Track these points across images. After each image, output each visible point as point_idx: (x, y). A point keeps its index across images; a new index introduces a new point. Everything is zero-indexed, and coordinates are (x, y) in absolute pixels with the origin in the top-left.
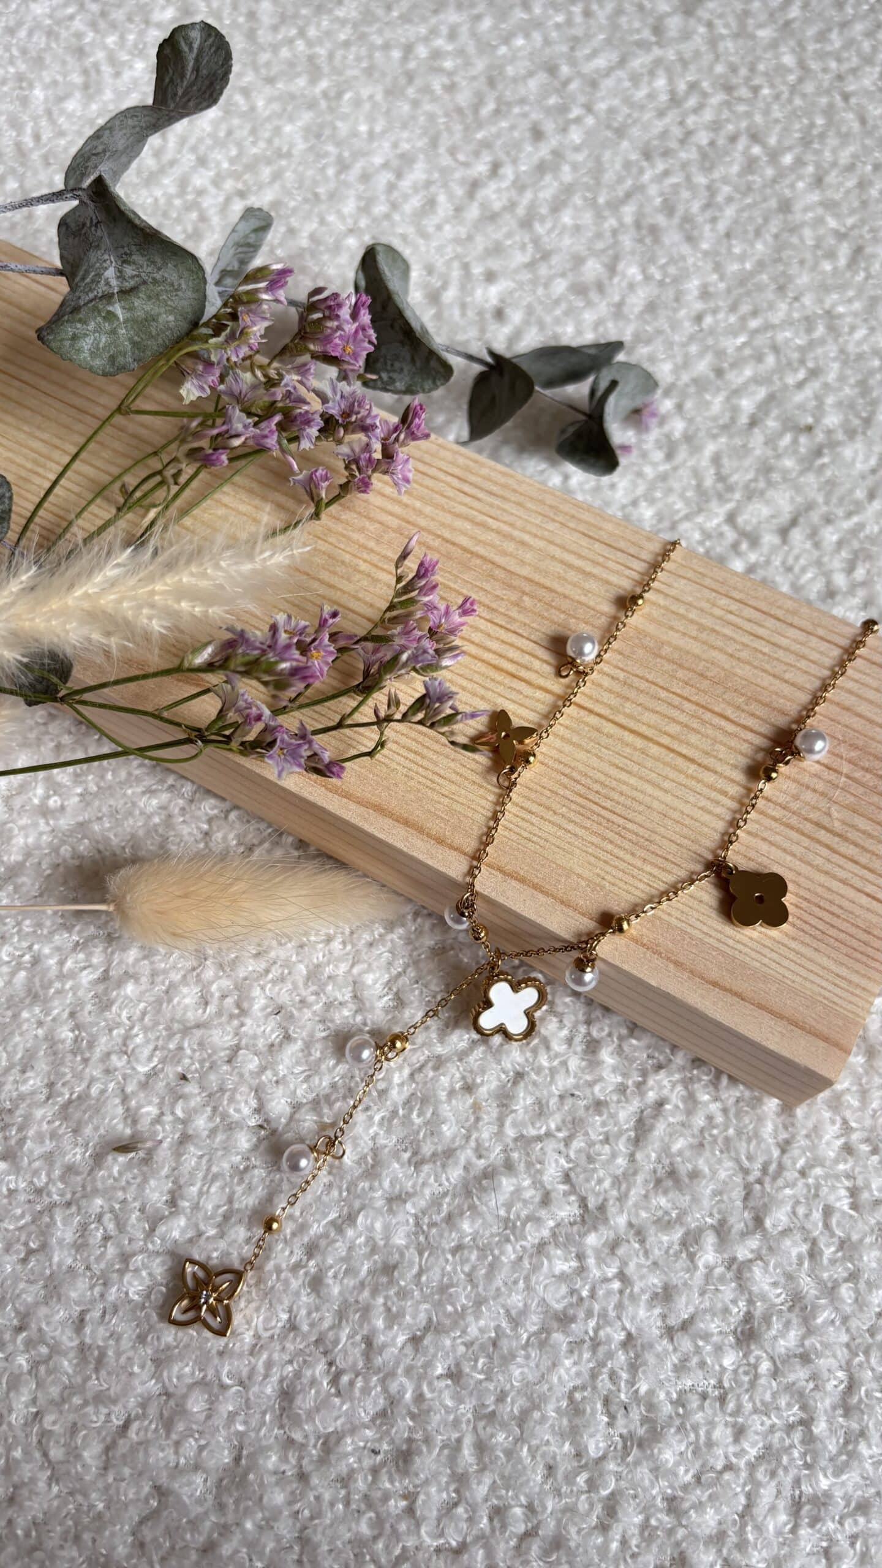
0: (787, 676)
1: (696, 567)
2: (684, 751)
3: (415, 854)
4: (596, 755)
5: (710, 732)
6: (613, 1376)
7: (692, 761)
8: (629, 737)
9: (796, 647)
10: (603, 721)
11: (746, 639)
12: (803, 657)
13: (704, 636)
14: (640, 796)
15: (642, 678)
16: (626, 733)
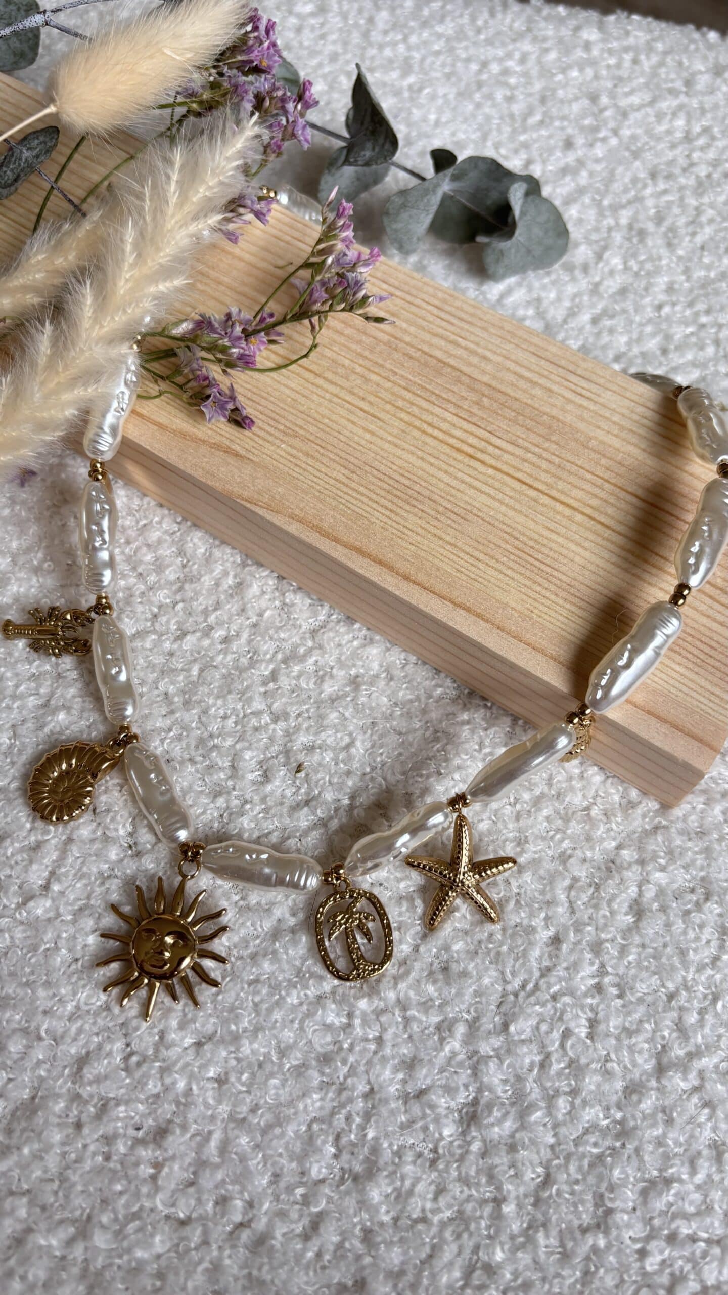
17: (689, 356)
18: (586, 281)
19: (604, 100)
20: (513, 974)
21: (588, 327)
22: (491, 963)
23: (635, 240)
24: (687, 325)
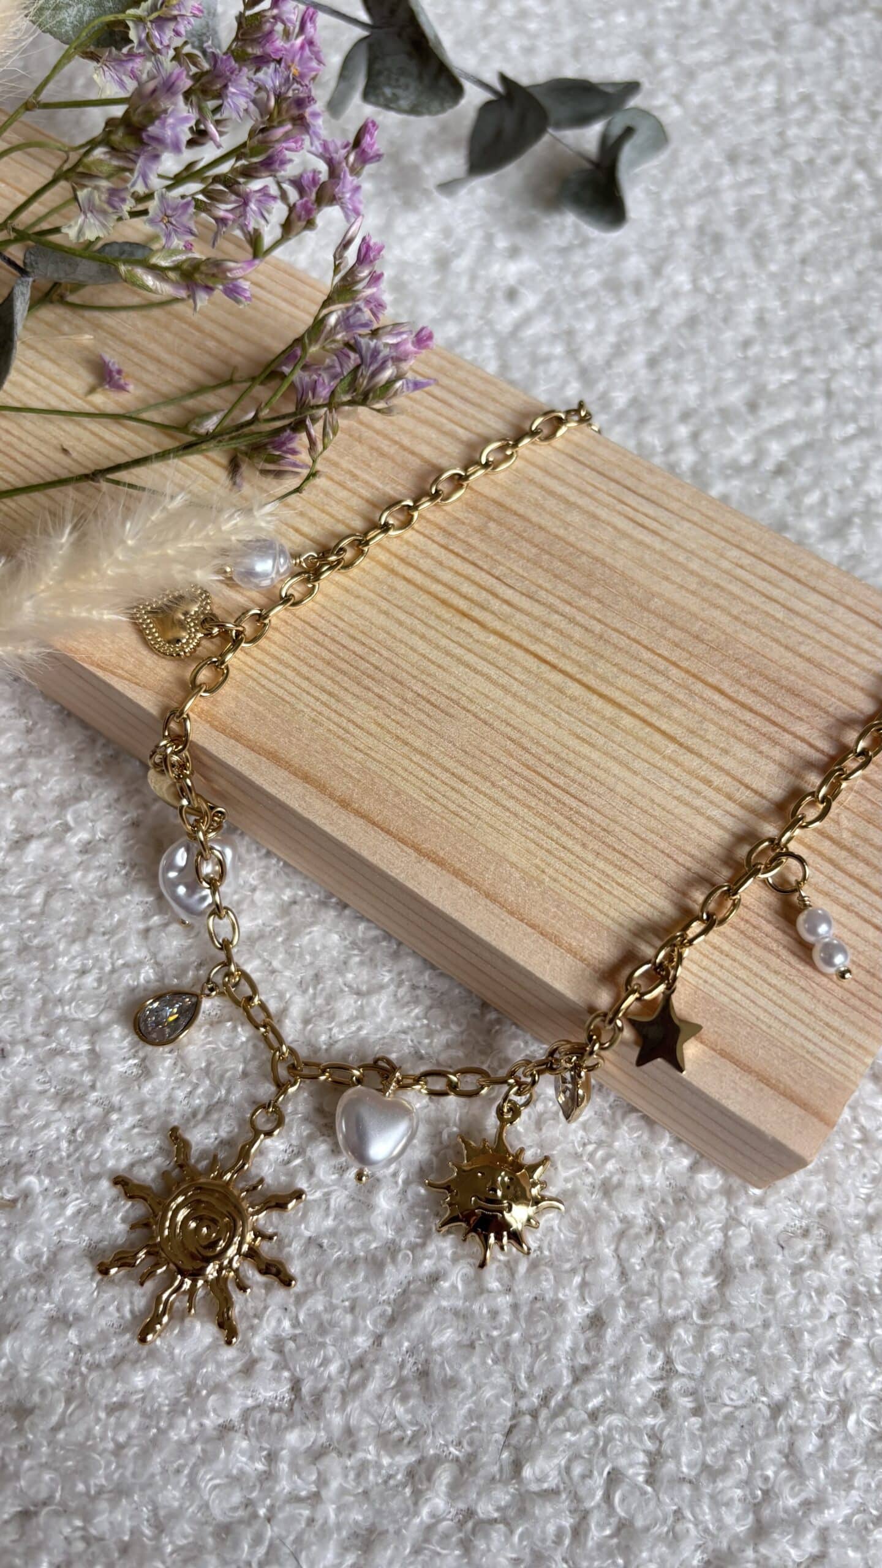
0: (803, 649)
1: (704, 510)
2: (664, 726)
3: (311, 817)
4: (554, 721)
5: (698, 706)
7: (672, 739)
8: (597, 703)
9: (817, 616)
10: (568, 680)
11: (757, 600)
12: (825, 629)
13: (705, 592)
14: (601, 775)
15: (622, 633)
16: (595, 698)
17: (789, 414)
18: (637, 306)
19: (662, 54)
20: (531, 1378)
21: (643, 373)
22: (496, 1361)
23: (708, 250)
24: (783, 370)
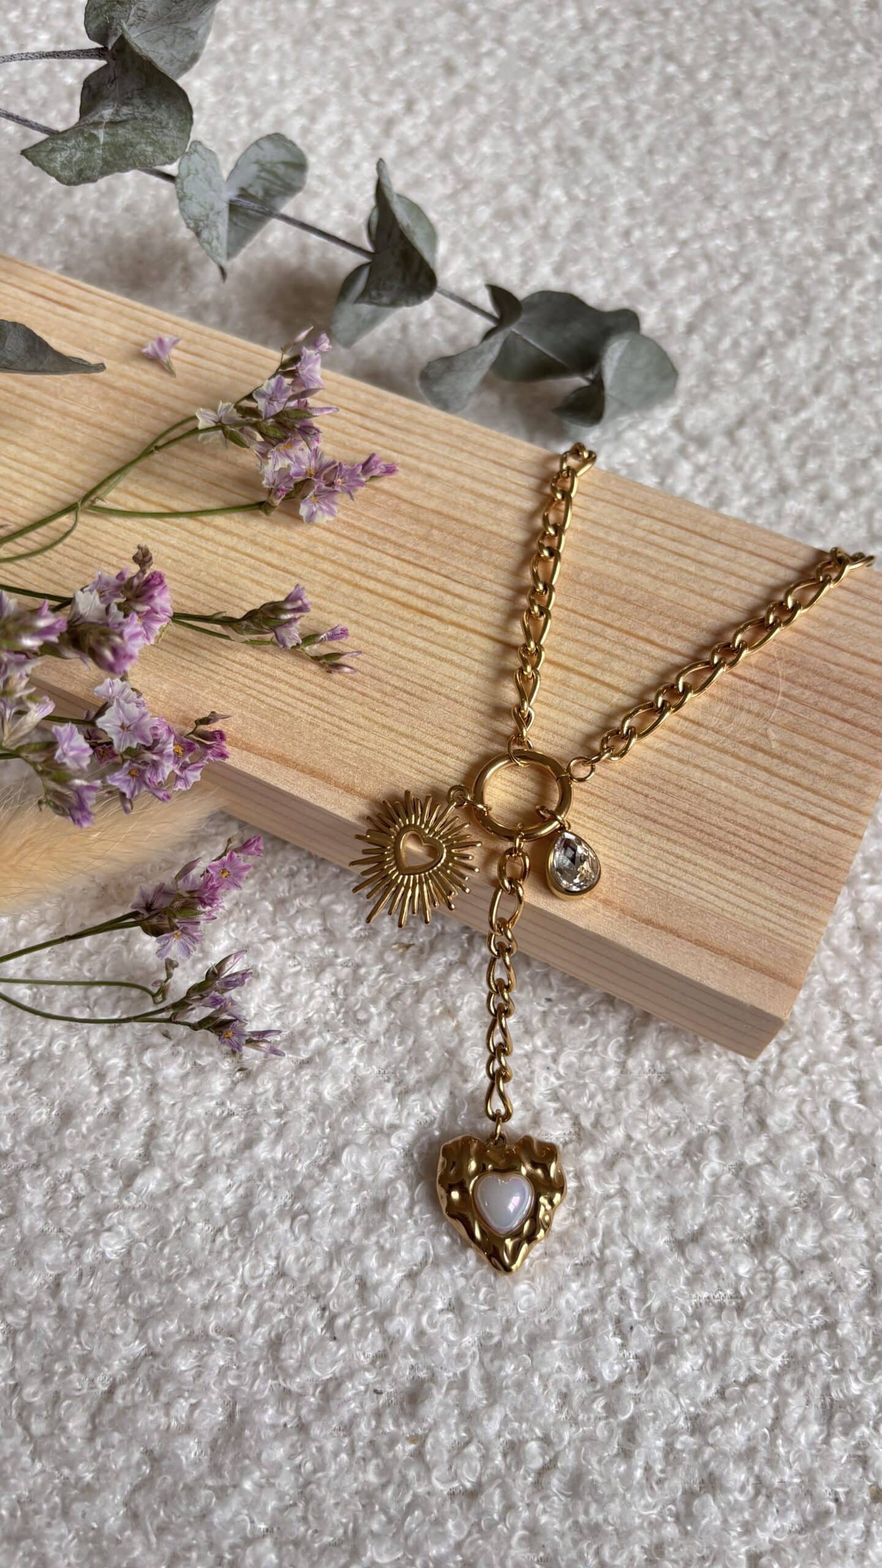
6: (623, 1295)
9: (725, 564)
